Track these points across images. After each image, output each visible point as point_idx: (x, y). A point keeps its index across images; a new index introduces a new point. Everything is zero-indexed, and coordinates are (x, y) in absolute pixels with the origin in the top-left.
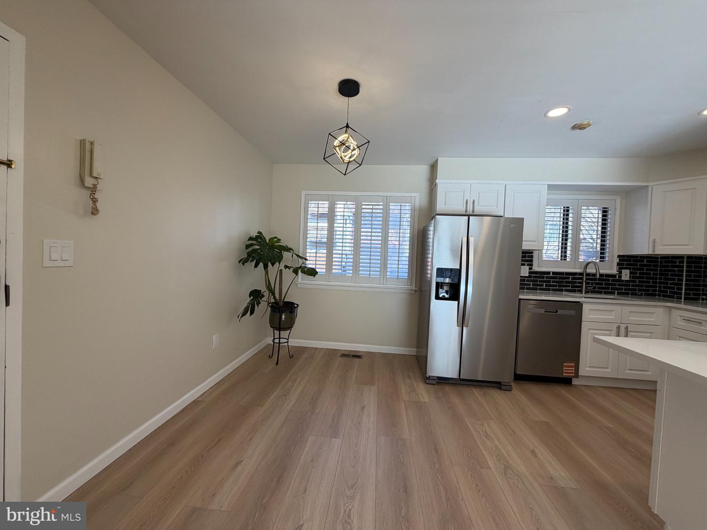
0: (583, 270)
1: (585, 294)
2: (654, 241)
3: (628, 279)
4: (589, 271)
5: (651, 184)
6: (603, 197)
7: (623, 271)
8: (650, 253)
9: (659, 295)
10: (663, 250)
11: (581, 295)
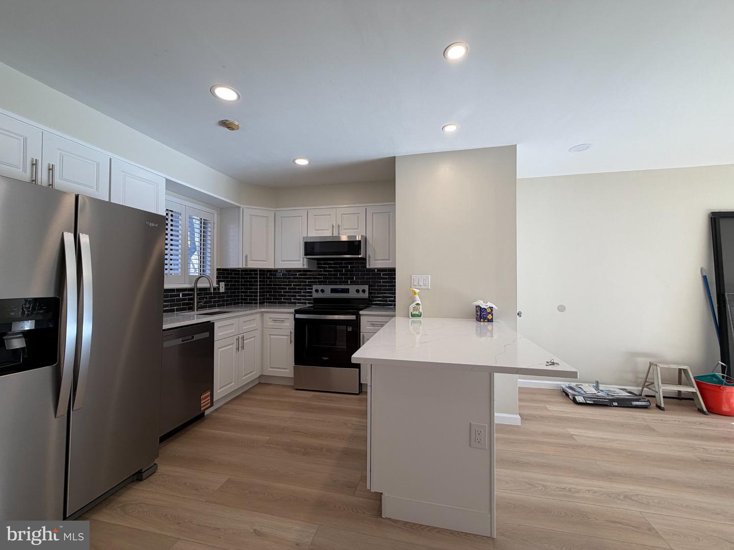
0: (193, 285)
1: (197, 311)
2: (246, 257)
3: (223, 291)
4: (200, 285)
5: (242, 206)
6: (204, 209)
7: (220, 283)
8: (244, 267)
9: (242, 303)
10: (252, 265)
11: (193, 312)
